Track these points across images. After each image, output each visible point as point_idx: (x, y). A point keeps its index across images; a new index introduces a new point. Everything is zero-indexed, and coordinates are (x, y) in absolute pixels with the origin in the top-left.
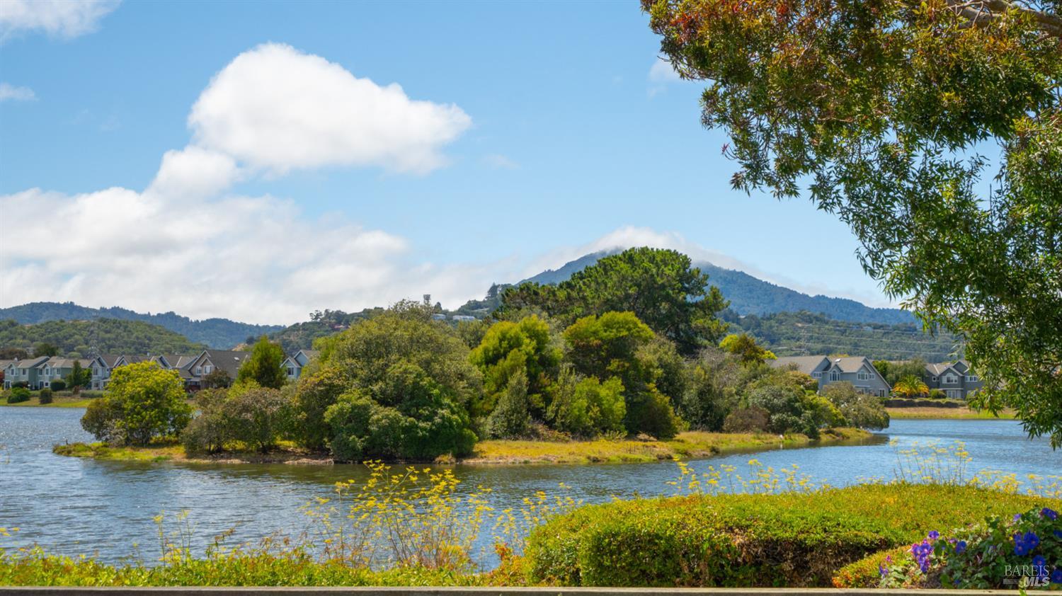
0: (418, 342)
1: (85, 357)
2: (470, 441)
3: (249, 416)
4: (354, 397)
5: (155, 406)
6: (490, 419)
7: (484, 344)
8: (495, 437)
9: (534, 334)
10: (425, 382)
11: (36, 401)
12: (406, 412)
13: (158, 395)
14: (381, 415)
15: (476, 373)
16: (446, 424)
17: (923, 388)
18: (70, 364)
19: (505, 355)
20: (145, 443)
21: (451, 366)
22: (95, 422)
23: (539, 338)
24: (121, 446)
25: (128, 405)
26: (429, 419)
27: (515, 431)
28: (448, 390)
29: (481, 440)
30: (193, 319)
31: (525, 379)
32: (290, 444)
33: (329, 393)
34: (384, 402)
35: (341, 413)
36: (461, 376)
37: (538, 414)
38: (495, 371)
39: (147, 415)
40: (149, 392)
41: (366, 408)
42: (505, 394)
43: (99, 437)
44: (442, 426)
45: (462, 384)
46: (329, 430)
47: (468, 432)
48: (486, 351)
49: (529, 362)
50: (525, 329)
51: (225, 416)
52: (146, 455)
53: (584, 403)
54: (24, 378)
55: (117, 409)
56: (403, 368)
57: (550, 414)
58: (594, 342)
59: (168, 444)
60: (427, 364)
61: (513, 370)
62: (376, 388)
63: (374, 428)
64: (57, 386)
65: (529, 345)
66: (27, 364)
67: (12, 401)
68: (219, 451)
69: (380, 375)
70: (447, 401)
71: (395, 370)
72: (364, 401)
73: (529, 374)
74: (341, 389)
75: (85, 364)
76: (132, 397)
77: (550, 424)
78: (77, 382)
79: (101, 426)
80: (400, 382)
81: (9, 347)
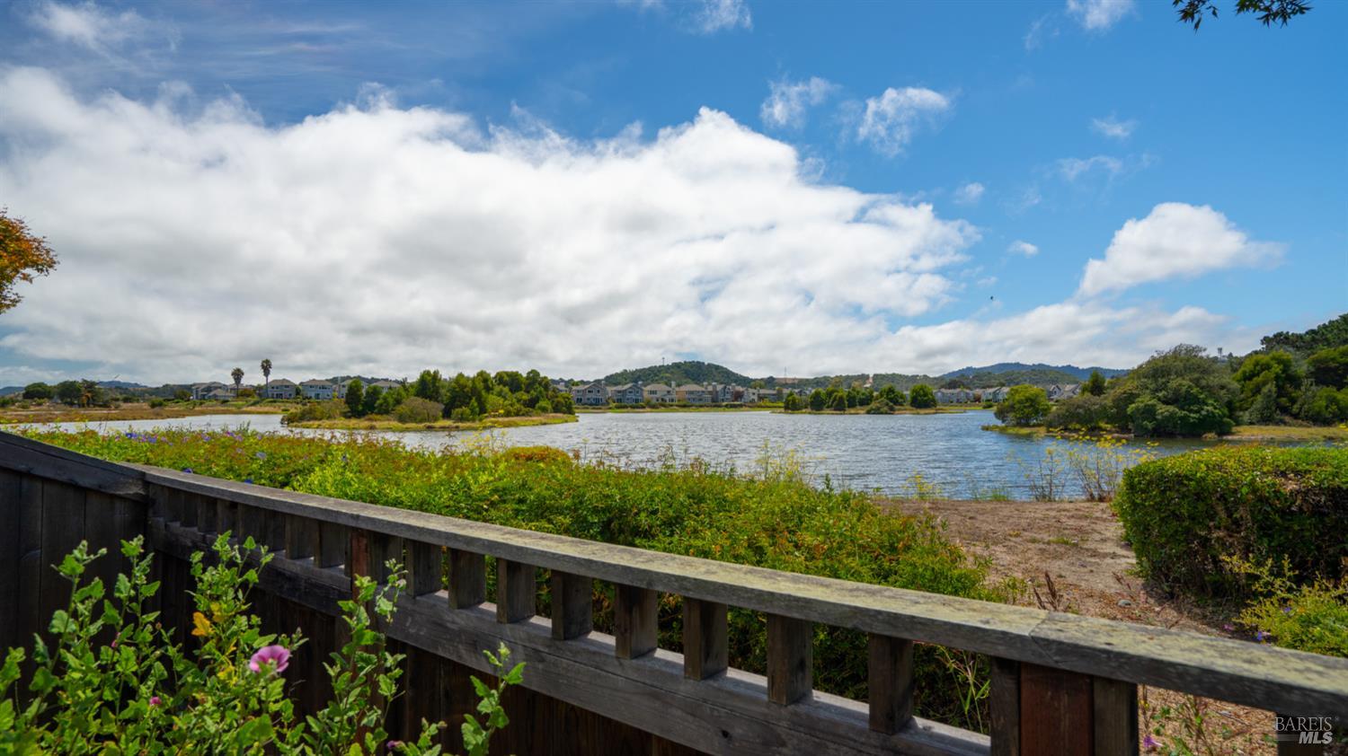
0: (1189, 369)
2: (1230, 426)
3: (1081, 411)
4: (1145, 400)
5: (1031, 406)
6: (1247, 413)
8: (1251, 423)
9: (1280, 361)
10: (1195, 390)
12: (1182, 408)
13: (1032, 400)
14: (1163, 410)
15: (1236, 386)
16: (1210, 415)
19: (1258, 375)
20: (1027, 425)
21: (1213, 380)
22: (1001, 414)
23: (1286, 365)
24: (1014, 426)
25: (1017, 406)
26: (1196, 412)
27: (1266, 420)
28: (1212, 395)
29: (1238, 424)
31: (1274, 389)
32: (1109, 427)
33: (1131, 397)
34: (1166, 402)
35: (1137, 409)
36: (1222, 387)
37: (1285, 410)
38: (1251, 385)
39: (1026, 410)
40: (1028, 400)
41: (1154, 406)
42: (1259, 398)
43: (1003, 422)
44: (1207, 416)
45: (1224, 392)
46: (1131, 418)
47: (1226, 420)
48: (1244, 372)
49: (1277, 378)
50: (1275, 358)
51: (1067, 411)
52: (1025, 431)
54: (991, 397)
55: (1012, 408)
56: (1180, 383)
57: (1295, 409)
58: (1333, 365)
59: (1039, 425)
60: (1197, 382)
61: (1265, 383)
62: (1160, 394)
63: (1159, 417)
65: (1277, 368)
66: (991, 390)
67: (985, 407)
68: (1066, 429)
69: (1164, 387)
70: (1210, 402)
71: (1173, 384)
72: (1153, 402)
73: (1277, 386)
74: (1138, 396)
76: (1019, 402)
77: (1296, 416)
79: (1004, 416)
80: (1176, 391)
81: (988, 383)
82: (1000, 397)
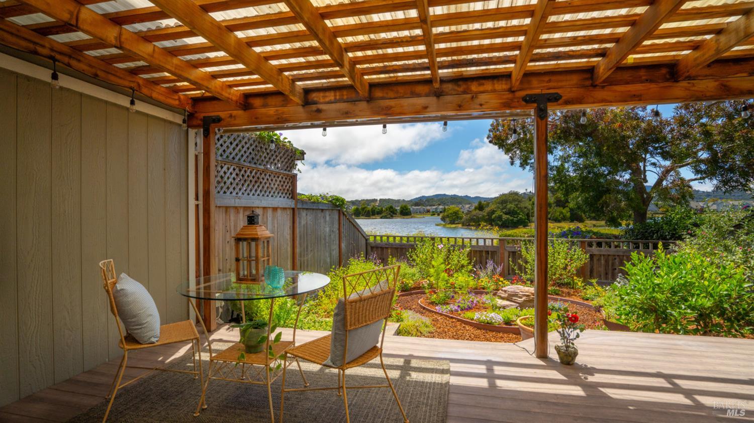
0: (514, 200)
2: (527, 223)
3: (475, 217)
4: (498, 213)
5: (456, 215)
10: (516, 209)
11: (436, 215)
12: (511, 216)
13: (456, 213)
14: (505, 217)
16: (521, 219)
18: (443, 207)
20: (453, 223)
21: (522, 205)
22: (443, 219)
24: (449, 224)
25: (450, 215)
26: (517, 218)
28: (522, 211)
32: (485, 224)
33: (493, 212)
34: (506, 214)
35: (496, 216)
36: (525, 208)
39: (454, 217)
40: (454, 213)
43: (444, 222)
44: (519, 219)
45: (526, 210)
46: (493, 220)
47: (527, 221)
51: (470, 217)
52: (453, 226)
53: (558, 214)
54: (434, 210)
55: (448, 216)
56: (511, 206)
59: (458, 223)
60: (516, 205)
62: (504, 211)
63: (504, 220)
66: (435, 207)
67: (432, 215)
68: (469, 225)
69: (505, 208)
70: (521, 213)
71: (508, 206)
72: (501, 214)
74: (496, 211)
79: (445, 220)
80: (509, 209)
81: (431, 204)
82: (438, 210)
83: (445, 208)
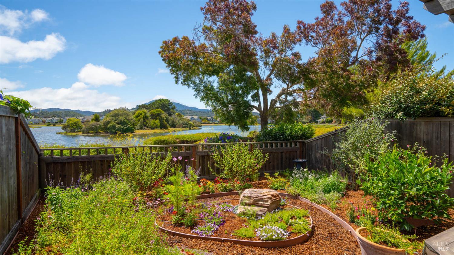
0: (124, 114)
1: (62, 117)
2: (134, 130)
3: (94, 127)
4: (113, 123)
5: (76, 125)
6: (137, 127)
7: (136, 114)
8: (138, 129)
9: (144, 113)
10: (125, 120)
11: (52, 125)
12: (122, 126)
13: (76, 123)
14: (118, 126)
15: (134, 119)
16: (129, 127)
17: (207, 121)
18: (59, 119)
19: (139, 116)
20: (74, 132)
21: (130, 118)
23: (145, 113)
24: (69, 132)
25: (70, 125)
26: (126, 127)
27: (141, 128)
28: (129, 122)
29: (136, 130)
30: (82, 111)
31: (143, 120)
32: (101, 131)
33: (108, 122)
34: (118, 124)
35: (111, 126)
36: (132, 120)
37: (145, 126)
38: (138, 119)
39: (74, 127)
40: (74, 123)
41: (115, 125)
42: (139, 122)
43: (65, 131)
44: (128, 128)
45: (132, 121)
46: (109, 129)
47: (133, 129)
48: (136, 115)
49: (144, 117)
50: (143, 112)
51: (89, 127)
52: (74, 134)
53: (153, 124)
54: (50, 121)
55: (68, 126)
56: (122, 118)
57: (147, 125)
58: (154, 114)
59: (78, 132)
60: (126, 118)
61: (141, 118)
62: (117, 122)
63: (117, 128)
64: (56, 123)
65: (143, 114)
66: (50, 119)
67: (47, 125)
68: (88, 133)
69: (117, 119)
70: (129, 124)
71: (120, 118)
72: (115, 124)
73: (144, 119)
74: (110, 122)
75: (62, 119)
76: (71, 124)
77: (147, 127)
78: (60, 122)
79: (65, 129)
80: (121, 121)
81: (46, 116)
82: (54, 121)
83: (60, 119)
